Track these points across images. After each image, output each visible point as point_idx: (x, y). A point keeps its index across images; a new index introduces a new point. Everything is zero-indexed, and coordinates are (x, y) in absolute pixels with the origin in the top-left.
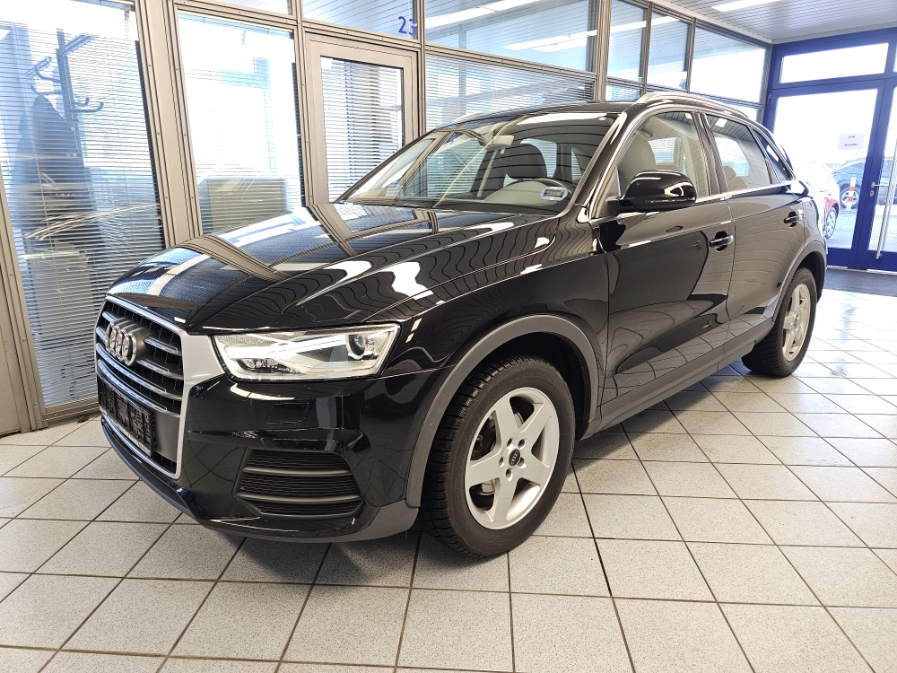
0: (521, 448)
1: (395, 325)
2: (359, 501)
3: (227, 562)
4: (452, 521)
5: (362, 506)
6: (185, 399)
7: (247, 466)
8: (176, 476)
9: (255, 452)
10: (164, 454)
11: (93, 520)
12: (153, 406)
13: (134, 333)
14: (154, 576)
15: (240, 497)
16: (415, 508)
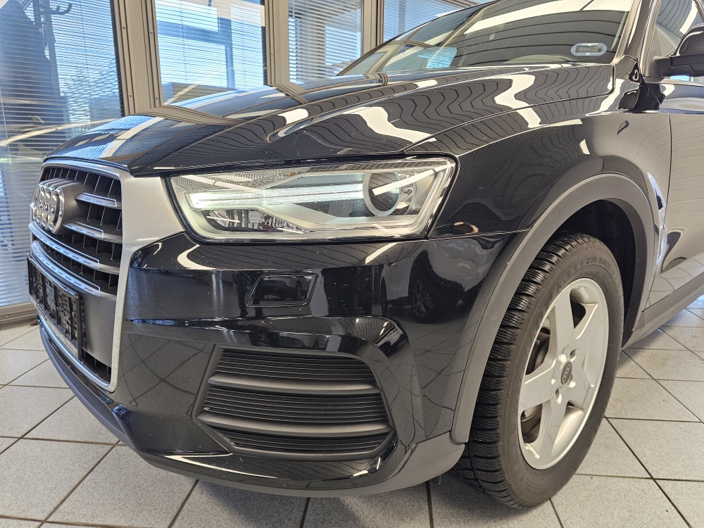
0: (572, 360)
1: (447, 160)
2: (386, 434)
3: (181, 502)
4: (503, 461)
5: (390, 442)
6: (123, 272)
7: (215, 374)
8: (112, 386)
9: (228, 353)
10: (97, 355)
11: (22, 437)
12: (83, 286)
13: (64, 189)
14: (84, 521)
15: (202, 422)
16: (460, 444)
